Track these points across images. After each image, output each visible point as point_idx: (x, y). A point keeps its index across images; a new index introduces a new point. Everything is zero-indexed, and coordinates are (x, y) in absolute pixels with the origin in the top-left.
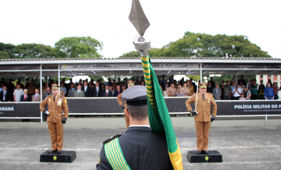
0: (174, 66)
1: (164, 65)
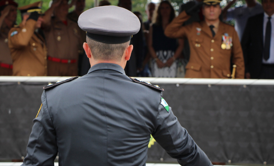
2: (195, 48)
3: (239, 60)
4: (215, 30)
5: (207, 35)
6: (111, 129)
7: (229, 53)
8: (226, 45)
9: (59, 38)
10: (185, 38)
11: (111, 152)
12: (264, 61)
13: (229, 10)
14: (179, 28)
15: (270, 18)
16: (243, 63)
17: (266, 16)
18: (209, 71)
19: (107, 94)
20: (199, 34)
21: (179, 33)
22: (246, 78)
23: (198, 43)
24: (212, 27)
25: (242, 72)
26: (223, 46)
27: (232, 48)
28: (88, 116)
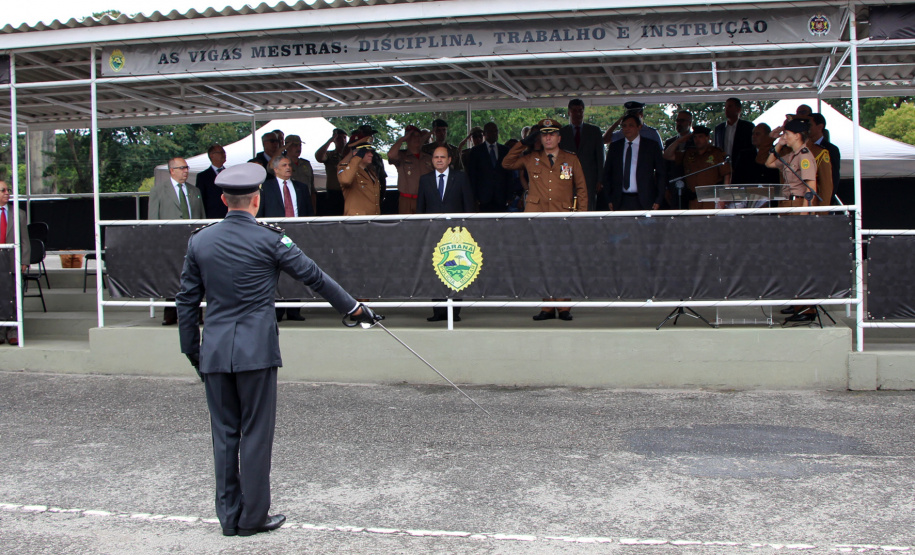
0: (692, 31)
1: (635, 31)
2: (533, 180)
3: (581, 191)
4: (554, 160)
5: (545, 165)
6: (235, 263)
7: (570, 183)
8: (565, 175)
9: (409, 173)
10: (524, 168)
11: (236, 281)
12: (624, 190)
13: (615, 132)
14: (518, 158)
15: (630, 144)
16: (585, 194)
17: (627, 141)
18: (547, 203)
19: (233, 236)
20: (537, 164)
21: (517, 164)
22: (589, 210)
23: (536, 174)
24: (550, 156)
25: (584, 203)
26: (562, 177)
27: (573, 178)
28: (217, 253)
